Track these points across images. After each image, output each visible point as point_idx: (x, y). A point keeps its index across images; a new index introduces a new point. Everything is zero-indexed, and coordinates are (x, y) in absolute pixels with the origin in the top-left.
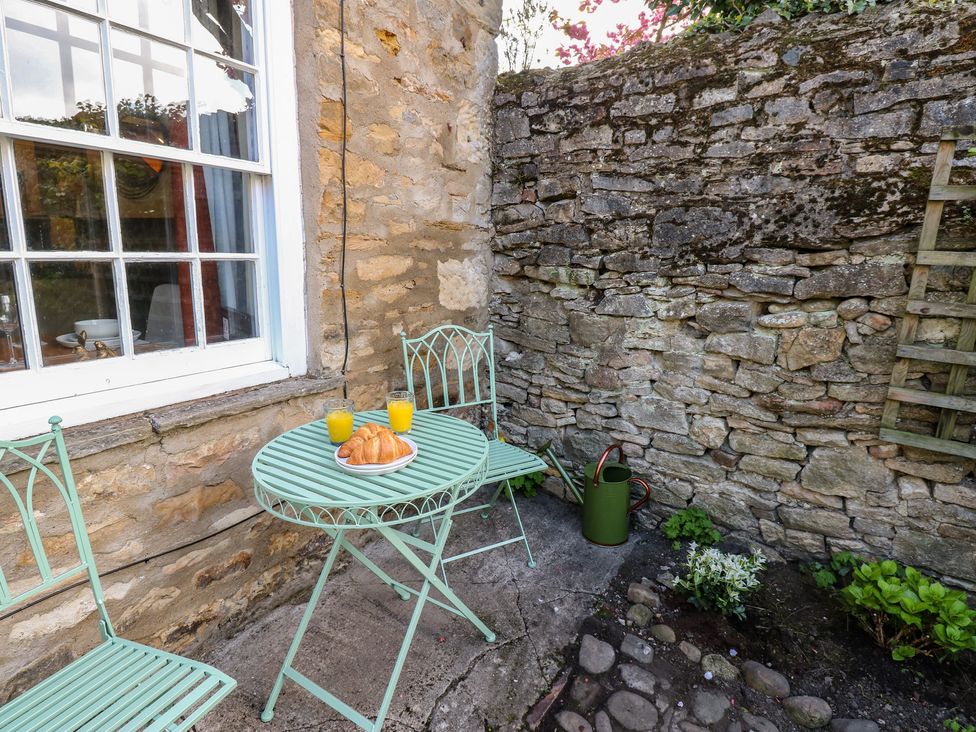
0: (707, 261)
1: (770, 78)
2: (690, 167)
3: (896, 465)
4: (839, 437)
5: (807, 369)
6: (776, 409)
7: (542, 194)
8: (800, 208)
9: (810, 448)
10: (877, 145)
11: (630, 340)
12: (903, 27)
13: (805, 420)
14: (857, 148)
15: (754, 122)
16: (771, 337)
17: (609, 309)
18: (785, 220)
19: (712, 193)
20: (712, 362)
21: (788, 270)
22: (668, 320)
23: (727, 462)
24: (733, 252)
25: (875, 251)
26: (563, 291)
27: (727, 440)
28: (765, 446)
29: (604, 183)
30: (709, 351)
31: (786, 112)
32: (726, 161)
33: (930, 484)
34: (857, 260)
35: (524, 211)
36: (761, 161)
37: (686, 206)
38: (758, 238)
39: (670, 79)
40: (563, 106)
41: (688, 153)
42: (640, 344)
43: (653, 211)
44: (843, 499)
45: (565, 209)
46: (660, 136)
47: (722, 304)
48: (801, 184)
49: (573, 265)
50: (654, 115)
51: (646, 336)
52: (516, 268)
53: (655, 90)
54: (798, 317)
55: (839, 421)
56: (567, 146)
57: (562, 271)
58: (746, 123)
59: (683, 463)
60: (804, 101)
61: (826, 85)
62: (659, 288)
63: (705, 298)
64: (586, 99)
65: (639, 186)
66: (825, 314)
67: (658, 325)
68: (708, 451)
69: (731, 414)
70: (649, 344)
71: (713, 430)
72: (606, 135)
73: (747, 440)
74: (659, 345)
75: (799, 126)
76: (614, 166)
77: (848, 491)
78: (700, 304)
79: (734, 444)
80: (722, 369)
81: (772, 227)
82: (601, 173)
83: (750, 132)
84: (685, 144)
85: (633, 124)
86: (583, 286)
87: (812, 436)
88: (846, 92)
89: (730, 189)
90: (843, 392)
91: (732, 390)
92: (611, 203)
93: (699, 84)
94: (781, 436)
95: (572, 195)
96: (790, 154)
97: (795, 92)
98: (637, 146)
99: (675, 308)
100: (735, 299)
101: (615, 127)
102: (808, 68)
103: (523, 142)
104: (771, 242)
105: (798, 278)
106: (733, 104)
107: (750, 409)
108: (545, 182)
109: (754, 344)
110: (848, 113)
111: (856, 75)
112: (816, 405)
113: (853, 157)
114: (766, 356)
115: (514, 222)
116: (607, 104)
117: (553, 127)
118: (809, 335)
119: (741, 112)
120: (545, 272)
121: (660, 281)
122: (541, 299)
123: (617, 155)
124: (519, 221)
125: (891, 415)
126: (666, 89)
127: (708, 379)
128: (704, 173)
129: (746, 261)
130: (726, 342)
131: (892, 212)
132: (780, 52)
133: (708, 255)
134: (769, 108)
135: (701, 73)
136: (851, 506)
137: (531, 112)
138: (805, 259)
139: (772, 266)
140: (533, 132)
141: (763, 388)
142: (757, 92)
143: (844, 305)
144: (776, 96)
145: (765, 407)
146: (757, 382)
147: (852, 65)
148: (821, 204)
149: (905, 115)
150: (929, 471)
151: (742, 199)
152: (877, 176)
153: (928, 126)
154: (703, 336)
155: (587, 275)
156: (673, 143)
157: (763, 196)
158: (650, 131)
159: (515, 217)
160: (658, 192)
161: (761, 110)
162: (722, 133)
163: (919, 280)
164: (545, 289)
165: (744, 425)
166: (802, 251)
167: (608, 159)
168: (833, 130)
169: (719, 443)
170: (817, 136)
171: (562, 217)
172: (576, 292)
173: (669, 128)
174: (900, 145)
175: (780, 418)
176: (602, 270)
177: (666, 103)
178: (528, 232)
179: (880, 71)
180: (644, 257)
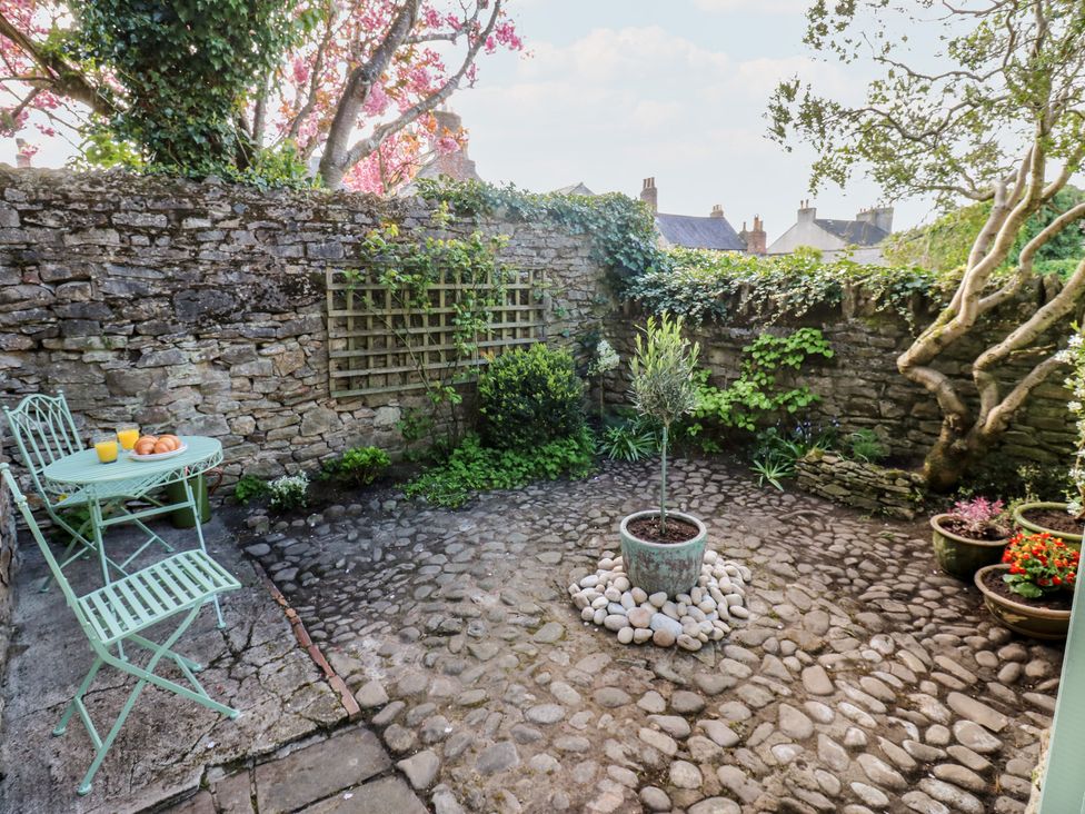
0: (222, 322)
1: (231, 218)
2: (189, 264)
3: (337, 409)
4: (313, 404)
5: (291, 374)
6: (280, 400)
7: (48, 277)
8: (266, 291)
9: (301, 415)
10: (293, 261)
11: (172, 382)
12: (290, 206)
13: (296, 400)
14: (284, 261)
15: (224, 241)
16: (268, 361)
17: (150, 362)
18: (260, 297)
19: (210, 281)
20: (237, 382)
21: (270, 323)
22: (202, 362)
23: (260, 439)
24: (238, 316)
25: (308, 312)
26: (98, 356)
27: (257, 427)
28: (280, 422)
29: (119, 271)
30: (232, 377)
31: (243, 239)
32: (213, 263)
33: (351, 412)
34: (301, 316)
35: (26, 291)
36: (236, 264)
37: (196, 289)
38: (248, 308)
39: (159, 205)
40: (60, 208)
41: (186, 255)
42: (183, 382)
43: (169, 292)
44: (320, 435)
45: (82, 290)
46: (164, 241)
47: (237, 347)
48: (262, 278)
49: (107, 334)
50: (153, 227)
51: (186, 376)
52: (28, 343)
53: (148, 210)
54: (280, 348)
55: (311, 396)
56: (71, 240)
57: (95, 340)
58: (220, 242)
59: (234, 452)
60: (252, 234)
61: (261, 228)
62: (190, 343)
63: (225, 344)
64: (85, 207)
65: (151, 274)
66: (293, 344)
67: (193, 367)
68: (245, 437)
69: (254, 410)
70: (190, 381)
71: (247, 425)
72: (112, 238)
73: (269, 422)
74: (197, 380)
75: (252, 247)
76: (125, 259)
77: (322, 429)
78: (222, 349)
79: (261, 427)
80: (244, 385)
81: (254, 302)
82: (113, 263)
83: (223, 247)
84: (183, 250)
85: (137, 231)
86: (116, 350)
87: (300, 408)
88: (272, 232)
89: (222, 279)
90: (310, 381)
91: (254, 396)
92: (129, 287)
93: (182, 214)
94: (286, 413)
95: (88, 279)
96: (251, 261)
97: (246, 228)
98: (143, 247)
99: (205, 354)
100: (242, 343)
101: (120, 232)
102: (248, 217)
103: (14, 231)
104: (256, 309)
105: (276, 328)
106: (211, 229)
107: (266, 404)
108: (51, 267)
109: (261, 366)
110: (275, 243)
111: (275, 225)
112: (300, 391)
113: (283, 266)
114: (267, 371)
115: (16, 301)
116: (109, 214)
117: (52, 223)
118: (289, 356)
119: (216, 235)
120: (69, 343)
121: (191, 338)
122: (66, 366)
123: (126, 251)
124: (22, 300)
125: (332, 385)
126: (158, 212)
127: (236, 394)
128: (201, 268)
129: (245, 320)
130: (244, 369)
131: (310, 294)
132: (232, 204)
133: (223, 319)
134: (232, 234)
135: (183, 206)
136: (326, 436)
137: (21, 207)
138: (277, 317)
139: (261, 323)
140: (24, 224)
141: (272, 390)
142: (221, 225)
143: (300, 339)
144: (235, 229)
145: (274, 400)
146: (267, 386)
147: (271, 219)
148: (276, 290)
149: (301, 247)
150: (351, 407)
151: (230, 285)
152: (296, 276)
153: (311, 254)
154: (228, 369)
155: (120, 341)
156: (172, 248)
157: (243, 284)
158: (152, 238)
159: (17, 296)
160: (169, 280)
161: (228, 236)
162: (207, 245)
163: (331, 323)
164: (73, 357)
165: (265, 414)
166: (273, 313)
167: (118, 254)
168: (270, 251)
169: (252, 430)
170: (263, 254)
171: (78, 296)
172: (110, 356)
173: (167, 238)
174: (301, 261)
175: (282, 405)
176: (136, 333)
177: (160, 221)
178: (36, 310)
179: (285, 225)
180: (174, 323)
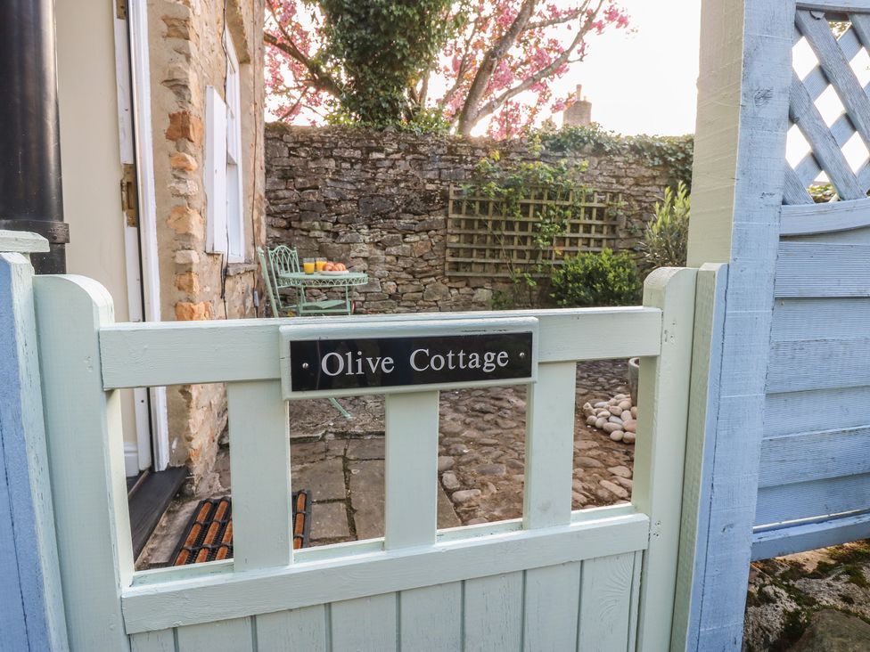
0: (384, 218)
1: (396, 153)
2: (370, 181)
3: (449, 285)
4: (433, 279)
5: (421, 257)
6: (413, 273)
7: (298, 186)
8: (412, 200)
9: (425, 286)
10: (431, 181)
11: (353, 254)
12: (433, 145)
13: (423, 275)
14: (425, 181)
15: (392, 167)
16: (408, 246)
17: (343, 240)
18: (408, 204)
19: (381, 192)
20: (389, 258)
21: (412, 221)
22: (370, 243)
23: (398, 298)
24: (394, 215)
25: (436, 215)
26: (317, 234)
27: (397, 290)
28: (411, 288)
29: (333, 184)
30: (387, 255)
31: (403, 166)
32: (384, 181)
33: (458, 289)
34: (432, 217)
35: (287, 194)
36: (397, 182)
37: (372, 197)
38: (400, 210)
39: (358, 144)
40: (308, 146)
41: (369, 176)
42: (359, 255)
43: (357, 198)
44: (436, 301)
45: (314, 194)
46: (358, 167)
47: (391, 235)
48: (411, 192)
49: (323, 221)
50: (353, 158)
51: (361, 251)
52: (284, 223)
53: (352, 148)
54: (417, 238)
55: (432, 273)
56: (312, 165)
57: (316, 224)
58: (389, 168)
59: (382, 304)
60: (408, 163)
61: (414, 159)
62: (365, 230)
63: (385, 233)
64: (320, 145)
65: (349, 187)
66: (425, 236)
67: (365, 246)
68: (390, 296)
69: (397, 278)
70: (363, 254)
71: (391, 287)
72: (332, 163)
73: (404, 287)
74: (366, 254)
75: (407, 171)
76: (337, 177)
77: (437, 298)
78: (382, 236)
79: (400, 291)
80: (392, 261)
81: (404, 206)
82: (331, 179)
83: (391, 171)
84: (368, 172)
85: (344, 160)
86: (325, 231)
87: (425, 280)
88: (420, 162)
89: (387, 191)
90: (433, 263)
91: (397, 269)
92: (337, 193)
93: (370, 150)
94: (416, 283)
95: (317, 188)
96: (406, 181)
97: (405, 159)
98: (347, 169)
99: (373, 238)
100: (394, 233)
101: (336, 160)
102: (407, 152)
103: (285, 159)
104: (405, 211)
105: (415, 224)
106: (385, 159)
107: (404, 275)
108: (300, 180)
109: (404, 249)
110: (421, 169)
111: (422, 157)
112: (425, 269)
113: (424, 184)
114: (407, 253)
115: (281, 199)
116: (331, 149)
117: (303, 154)
118: (421, 244)
119: (387, 163)
120: (304, 225)
121: (365, 227)
122: (301, 239)
123: (338, 172)
124: (285, 198)
125: (447, 267)
126: (357, 148)
127: (387, 266)
128: (376, 184)
129: (398, 218)
130: (393, 250)
131: (439, 203)
132: (398, 144)
133: (385, 216)
134: (397, 163)
135: (370, 145)
136: (439, 303)
137: (290, 145)
138: (417, 217)
139: (406, 220)
140: (290, 155)
141: (408, 266)
142: (392, 157)
143: (430, 233)
144: (398, 160)
145: (409, 273)
146: (406, 263)
147: (421, 154)
148: (418, 199)
149: (437, 172)
150: (458, 285)
151: (392, 195)
152: (432, 191)
153: (443, 176)
154: (384, 249)
155: (329, 226)
156: (362, 171)
157: (399, 195)
158: (352, 165)
159: (282, 196)
160: (358, 190)
161: (394, 164)
162: (381, 170)
163: (450, 223)
164: (305, 233)
165: (403, 282)
166: (415, 215)
167: (333, 174)
168: (418, 174)
169: (394, 291)
170: (413, 176)
171: (311, 198)
172: (323, 234)
173: (360, 165)
174: (436, 182)
175: (414, 277)
176: (337, 222)
177: (358, 154)
178: (291, 205)
179: (429, 157)
180: (358, 216)
